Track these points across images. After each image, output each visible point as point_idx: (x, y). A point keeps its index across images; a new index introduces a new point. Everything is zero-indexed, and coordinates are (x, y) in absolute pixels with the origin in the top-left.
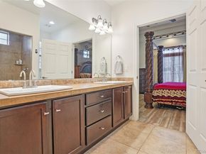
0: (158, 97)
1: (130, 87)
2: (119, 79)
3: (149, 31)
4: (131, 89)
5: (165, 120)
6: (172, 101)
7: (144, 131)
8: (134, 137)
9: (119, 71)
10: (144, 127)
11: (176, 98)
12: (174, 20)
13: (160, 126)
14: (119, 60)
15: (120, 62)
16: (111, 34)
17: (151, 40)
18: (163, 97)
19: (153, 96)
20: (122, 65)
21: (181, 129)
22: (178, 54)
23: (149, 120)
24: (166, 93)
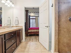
0: (30, 32)
1: (21, 30)
2: (17, 27)
3: (27, 10)
4: (22, 30)
5: (33, 39)
6: (34, 33)
7: (28, 45)
8: (25, 48)
9: (17, 23)
10: (27, 43)
11: (35, 32)
12: (34, 8)
13: (32, 41)
14: (17, 19)
15: (17, 20)
16: (13, 7)
17: (28, 13)
18: (31, 32)
19: (28, 32)
20: (18, 21)
21: (38, 41)
22: (34, 19)
23: (28, 40)
24: (32, 31)
